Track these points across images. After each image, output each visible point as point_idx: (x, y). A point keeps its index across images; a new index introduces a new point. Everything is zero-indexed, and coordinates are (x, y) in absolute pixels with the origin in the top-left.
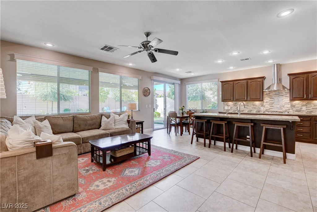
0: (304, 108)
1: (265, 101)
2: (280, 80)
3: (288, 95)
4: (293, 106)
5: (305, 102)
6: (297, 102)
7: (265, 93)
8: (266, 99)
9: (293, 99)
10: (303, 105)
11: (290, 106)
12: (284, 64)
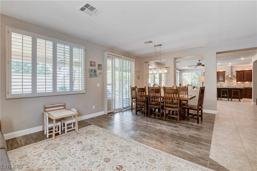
0: (242, 85)
1: (225, 82)
2: (232, 73)
3: (236, 79)
4: (237, 84)
5: (242, 83)
6: (239, 82)
7: (225, 78)
8: (226, 81)
9: (237, 81)
10: (242, 84)
11: (236, 84)
12: (234, 66)
